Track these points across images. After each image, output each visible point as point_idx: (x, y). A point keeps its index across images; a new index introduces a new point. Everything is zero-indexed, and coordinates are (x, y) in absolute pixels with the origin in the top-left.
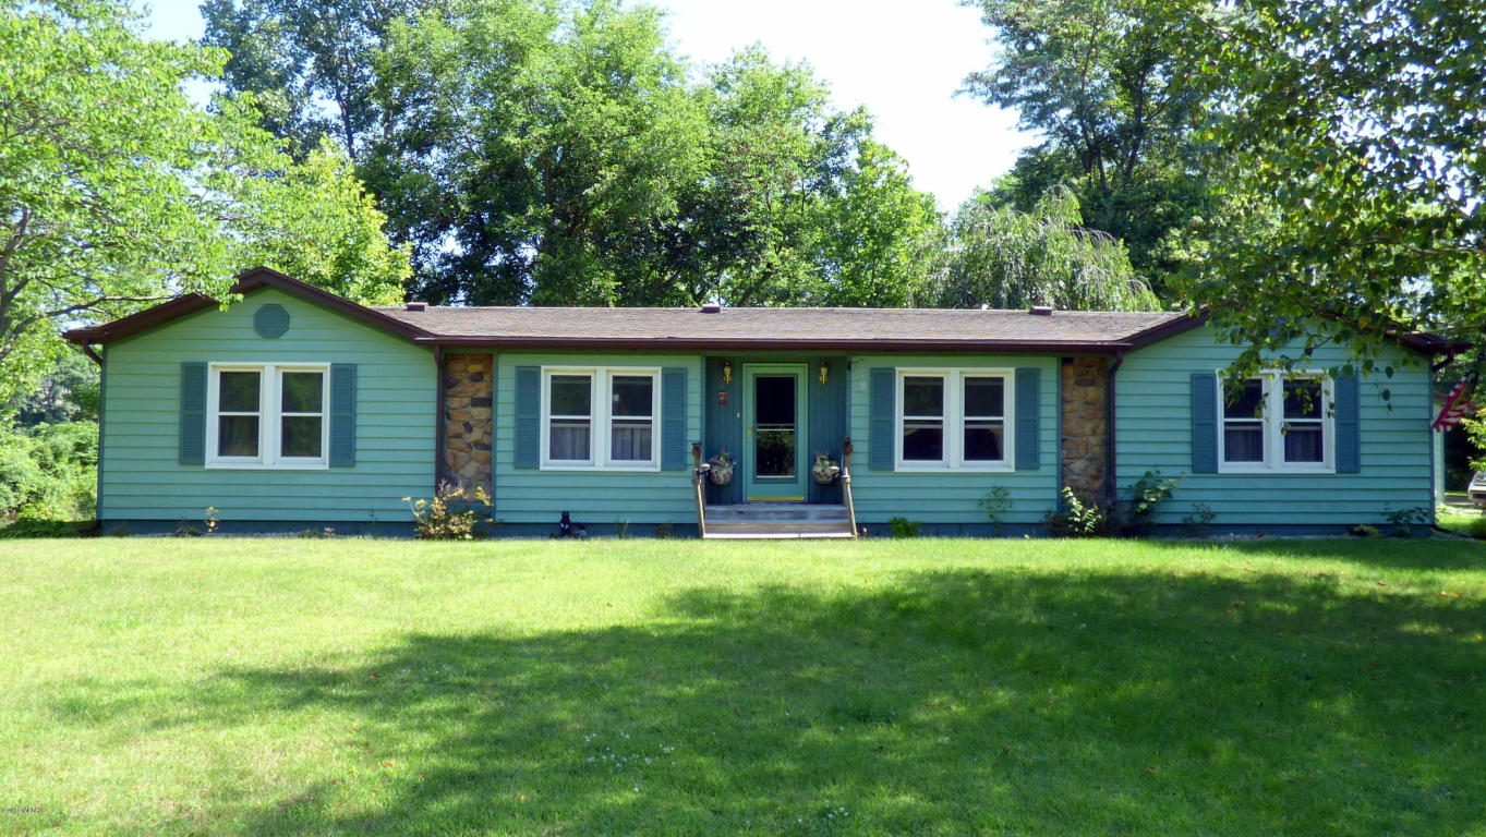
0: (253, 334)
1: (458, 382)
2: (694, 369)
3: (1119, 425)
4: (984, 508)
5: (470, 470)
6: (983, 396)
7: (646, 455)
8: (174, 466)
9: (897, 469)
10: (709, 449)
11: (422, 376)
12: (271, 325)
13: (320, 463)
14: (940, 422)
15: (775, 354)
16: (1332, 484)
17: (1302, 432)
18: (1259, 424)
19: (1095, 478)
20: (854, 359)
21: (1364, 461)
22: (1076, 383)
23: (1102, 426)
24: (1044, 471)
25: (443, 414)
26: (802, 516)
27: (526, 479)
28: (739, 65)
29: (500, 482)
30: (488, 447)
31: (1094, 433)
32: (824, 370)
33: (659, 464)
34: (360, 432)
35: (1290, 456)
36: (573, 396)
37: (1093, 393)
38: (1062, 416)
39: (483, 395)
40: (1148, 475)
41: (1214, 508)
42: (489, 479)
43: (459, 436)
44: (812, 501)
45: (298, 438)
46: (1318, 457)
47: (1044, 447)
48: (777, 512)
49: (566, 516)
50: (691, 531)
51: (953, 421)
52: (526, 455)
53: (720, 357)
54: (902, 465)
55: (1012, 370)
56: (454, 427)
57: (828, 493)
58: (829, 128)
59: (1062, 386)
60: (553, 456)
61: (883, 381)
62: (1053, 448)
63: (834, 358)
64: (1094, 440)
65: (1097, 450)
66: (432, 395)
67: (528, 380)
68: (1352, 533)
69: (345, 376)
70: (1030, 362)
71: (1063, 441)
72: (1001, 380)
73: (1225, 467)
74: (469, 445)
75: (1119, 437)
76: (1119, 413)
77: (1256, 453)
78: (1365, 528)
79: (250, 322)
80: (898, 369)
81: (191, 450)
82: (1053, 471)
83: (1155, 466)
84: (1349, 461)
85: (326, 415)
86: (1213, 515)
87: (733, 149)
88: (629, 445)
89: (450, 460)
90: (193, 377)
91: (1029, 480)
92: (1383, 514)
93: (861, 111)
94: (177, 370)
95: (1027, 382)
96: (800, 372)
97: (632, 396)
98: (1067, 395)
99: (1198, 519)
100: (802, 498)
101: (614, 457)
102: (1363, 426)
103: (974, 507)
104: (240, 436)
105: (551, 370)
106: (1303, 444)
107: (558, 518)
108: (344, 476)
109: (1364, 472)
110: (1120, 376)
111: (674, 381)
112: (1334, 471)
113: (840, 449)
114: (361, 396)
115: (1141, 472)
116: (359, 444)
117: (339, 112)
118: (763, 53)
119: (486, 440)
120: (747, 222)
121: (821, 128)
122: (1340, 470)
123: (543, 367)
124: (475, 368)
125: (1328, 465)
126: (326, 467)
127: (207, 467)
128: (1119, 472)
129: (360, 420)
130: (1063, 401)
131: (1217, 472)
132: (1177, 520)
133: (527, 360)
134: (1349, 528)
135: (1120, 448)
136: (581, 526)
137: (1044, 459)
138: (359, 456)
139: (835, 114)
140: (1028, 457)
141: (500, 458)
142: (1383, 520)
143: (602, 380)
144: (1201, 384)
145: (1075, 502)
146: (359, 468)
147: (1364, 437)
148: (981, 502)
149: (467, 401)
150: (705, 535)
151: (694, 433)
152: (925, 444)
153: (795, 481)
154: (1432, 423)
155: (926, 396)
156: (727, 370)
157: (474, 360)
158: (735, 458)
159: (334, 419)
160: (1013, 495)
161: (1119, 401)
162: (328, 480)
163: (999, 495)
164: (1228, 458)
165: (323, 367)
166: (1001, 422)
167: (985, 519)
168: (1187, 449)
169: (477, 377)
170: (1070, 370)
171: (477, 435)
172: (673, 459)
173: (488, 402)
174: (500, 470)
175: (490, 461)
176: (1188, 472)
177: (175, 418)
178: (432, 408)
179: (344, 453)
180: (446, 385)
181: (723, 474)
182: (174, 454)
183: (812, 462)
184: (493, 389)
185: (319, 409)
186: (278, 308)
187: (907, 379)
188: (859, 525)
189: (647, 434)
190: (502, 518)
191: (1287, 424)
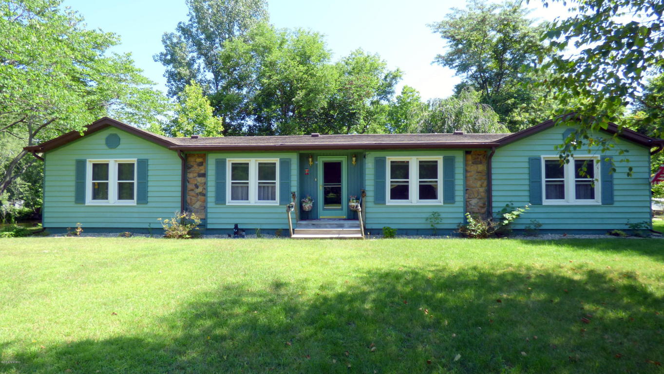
0: (106, 147)
1: (192, 166)
2: (294, 158)
3: (494, 182)
4: (429, 221)
5: (197, 205)
6: (428, 170)
7: (273, 198)
8: (73, 204)
9: (387, 204)
10: (302, 196)
11: (175, 164)
12: (112, 143)
13: (133, 203)
14: (408, 182)
15: (331, 152)
16: (599, 210)
17: (584, 185)
18: (562, 181)
19: (482, 207)
20: (367, 153)
21: (616, 198)
22: (473, 163)
23: (485, 184)
24: (457, 204)
25: (185, 180)
26: (341, 226)
27: (220, 209)
29: (209, 210)
30: (204, 195)
31: (481, 186)
32: (354, 159)
33: (278, 202)
34: (149, 189)
35: (578, 197)
36: (241, 171)
37: (482, 167)
38: (466, 178)
39: (203, 172)
40: (507, 205)
41: (541, 222)
42: (204, 208)
43: (192, 190)
44: (349, 219)
45: (125, 192)
46: (592, 197)
47: (457, 193)
48: (330, 224)
49: (236, 226)
50: (286, 233)
51: (414, 182)
52: (220, 198)
53: (306, 154)
54: (389, 202)
55: (442, 157)
56: (190, 186)
57: (353, 215)
59: (466, 165)
60: (233, 198)
61: (380, 163)
62: (461, 193)
63: (358, 153)
64: (481, 190)
65: (483, 194)
66: (180, 172)
67: (221, 165)
68: (611, 234)
69: (143, 164)
70: (450, 153)
71: (466, 190)
72: (436, 162)
73: (546, 202)
74: (197, 194)
75: (494, 188)
76: (493, 177)
77: (561, 196)
78: (617, 231)
79: (104, 141)
80: (387, 157)
81: (80, 197)
82: (462, 204)
83: (510, 202)
84: (608, 198)
85: (135, 181)
86: (540, 225)
88: (265, 193)
89: (189, 201)
90: (81, 166)
91: (450, 208)
92: (626, 224)
94: (74, 163)
95: (449, 164)
96: (343, 160)
97: (266, 172)
98: (468, 169)
99: (532, 227)
100: (345, 217)
101: (259, 199)
102: (615, 182)
103: (424, 221)
104: (100, 192)
105: (231, 160)
106: (585, 191)
107: (233, 227)
108: (143, 208)
109: (616, 204)
110: (494, 159)
111: (285, 164)
112: (600, 204)
113: (360, 195)
114: (150, 173)
115: (504, 205)
116: (149, 194)
119: (204, 192)
122: (603, 203)
123: (227, 159)
124: (199, 160)
125: (598, 200)
126: (135, 204)
127: (86, 204)
128: (494, 205)
129: (150, 184)
130: (466, 171)
131: (542, 205)
132: (523, 227)
133: (220, 156)
134: (609, 232)
135: (494, 193)
136: (243, 230)
137: (457, 199)
138: (149, 199)
140: (449, 198)
141: (209, 200)
142: (627, 227)
143: (253, 164)
144: (534, 162)
145: (471, 220)
146: (149, 205)
147: (615, 187)
148: (427, 219)
149: (196, 175)
150: (293, 236)
151: (294, 187)
152: (401, 192)
153: (342, 209)
154: (651, 180)
155: (401, 170)
156: (310, 159)
157: (199, 156)
158: (314, 200)
159: (138, 183)
160: (443, 215)
161: (493, 171)
162: (136, 210)
163: (436, 215)
164: (548, 197)
165: (133, 160)
166: (437, 182)
167: (429, 227)
168: (527, 193)
169: (201, 164)
170: (469, 157)
171: (200, 190)
172: (283, 200)
173: (204, 175)
174: (209, 205)
175: (205, 201)
176: (529, 204)
177: (73, 183)
178: (179, 178)
179: (143, 199)
180: (186, 168)
181: (307, 206)
182: (73, 199)
183: (349, 200)
184: (206, 169)
185: (133, 180)
186: (116, 135)
187: (392, 162)
188: (366, 230)
189: (274, 188)
190: (209, 227)
191: (576, 181)
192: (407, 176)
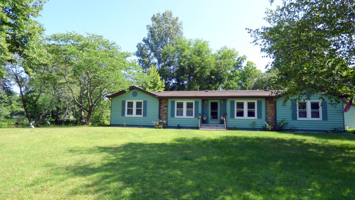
0: (132, 96)
1: (162, 103)
2: (200, 101)
3: (277, 111)
4: (251, 125)
5: (164, 117)
6: (251, 106)
7: (192, 115)
8: (121, 116)
9: (235, 118)
10: (203, 115)
11: (157, 103)
12: (135, 95)
13: (141, 116)
14: (243, 110)
15: (214, 98)
16: (321, 122)
17: (315, 112)
18: (306, 111)
19: (273, 120)
20: (227, 99)
21: (328, 118)
22: (269, 103)
23: (274, 111)
24: (263, 119)
25: (160, 108)
26: (217, 126)
27: (172, 119)
28: (222, 49)
29: (168, 119)
30: (167, 114)
31: (272, 112)
32: (222, 101)
33: (194, 117)
34: (147, 111)
35: (312, 117)
36: (180, 105)
37: (272, 105)
38: (266, 109)
39: (166, 105)
40: (283, 120)
41: (296, 126)
42: (166, 119)
43: (162, 112)
44: (220, 124)
45: (138, 112)
46: (319, 117)
47: (263, 115)
48: (213, 125)
49: (178, 125)
50: (197, 128)
51: (246, 110)
52: (173, 115)
53: (204, 99)
54: (236, 117)
55: (256, 101)
56: (162, 111)
57: (222, 122)
58: (238, 59)
59: (266, 104)
60: (177, 115)
61: (232, 103)
62: (264, 115)
63: (224, 99)
64: (272, 114)
65: (273, 115)
66: (158, 105)
67: (173, 103)
68: (326, 132)
69: (145, 102)
70: (259, 99)
71: (266, 114)
72: (254, 103)
73: (299, 119)
74: (164, 113)
75: (277, 113)
76: (277, 109)
77: (305, 116)
78: (328, 131)
79: (132, 94)
80: (235, 101)
81: (123, 114)
82: (264, 119)
83: (284, 118)
84: (325, 117)
85: (142, 108)
86: (296, 128)
87: (219, 64)
88: (189, 113)
89: (161, 116)
90: (124, 102)
91: (260, 120)
92: (332, 128)
93: (244, 56)
94: (121, 102)
95: (259, 103)
96: (218, 101)
97: (190, 106)
98: (267, 105)
99: (293, 128)
100: (219, 123)
101: (187, 115)
102: (328, 111)
103: (249, 125)
104: (130, 112)
105: (176, 101)
106: (316, 115)
107: (177, 126)
108: (145, 118)
109: (328, 120)
110: (277, 102)
111: (197, 103)
112: (322, 120)
113: (225, 115)
114: (147, 106)
115: (282, 119)
116: (147, 113)
117: (157, 61)
118: (226, 47)
119: (167, 113)
120: (222, 76)
121: (237, 59)
124: (165, 101)
125: (321, 118)
126: (142, 117)
127: (125, 116)
128: (277, 119)
129: (147, 109)
130: (266, 106)
131: (297, 120)
132: (289, 128)
133: (173, 100)
134: (325, 131)
135: (277, 115)
136: (181, 127)
137: (263, 117)
138: (147, 115)
139: (239, 57)
140: (260, 116)
141: (169, 115)
142: (333, 130)
143: (185, 103)
144: (294, 103)
145: (267, 125)
146: (147, 117)
147: (328, 113)
148: (251, 124)
149: (163, 106)
150: (200, 129)
151: (200, 111)
152: (240, 114)
153: (218, 120)
154: (343, 111)
155: (241, 105)
156: (206, 101)
157: (165, 100)
158: (207, 116)
159: (143, 109)
160: (257, 123)
161: (277, 106)
162: (142, 119)
163: (254, 123)
164: (300, 117)
165: (142, 101)
166: (255, 110)
167: (251, 127)
168: (291, 115)
169: (165, 103)
170: (268, 101)
171: (165, 112)
172: (196, 116)
173: (167, 107)
174: (168, 118)
175: (167, 116)
176: (291, 120)
177: (121, 109)
178: (158, 107)
179: (145, 115)
180: (160, 104)
181: (205, 118)
182: (121, 114)
183: (220, 117)
184: (168, 104)
185: (141, 108)
186: (136, 92)
187: (237, 102)
188: (227, 128)
189: (192, 112)
190: (169, 125)
191: (312, 111)
192: (243, 108)
